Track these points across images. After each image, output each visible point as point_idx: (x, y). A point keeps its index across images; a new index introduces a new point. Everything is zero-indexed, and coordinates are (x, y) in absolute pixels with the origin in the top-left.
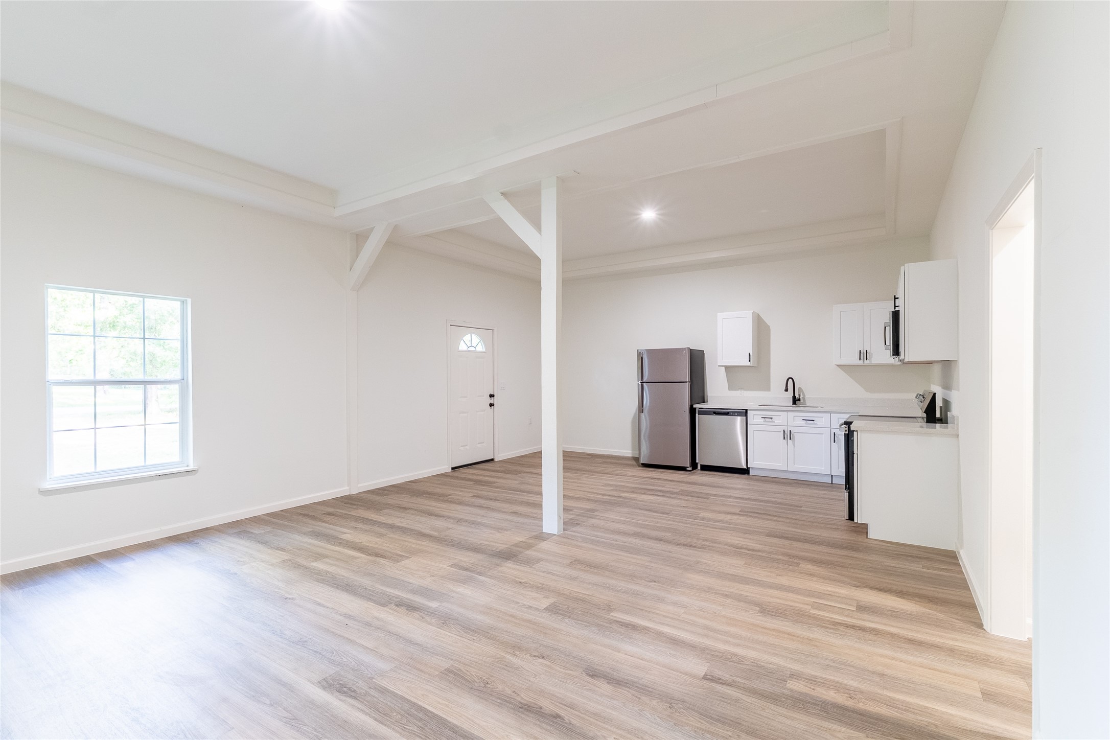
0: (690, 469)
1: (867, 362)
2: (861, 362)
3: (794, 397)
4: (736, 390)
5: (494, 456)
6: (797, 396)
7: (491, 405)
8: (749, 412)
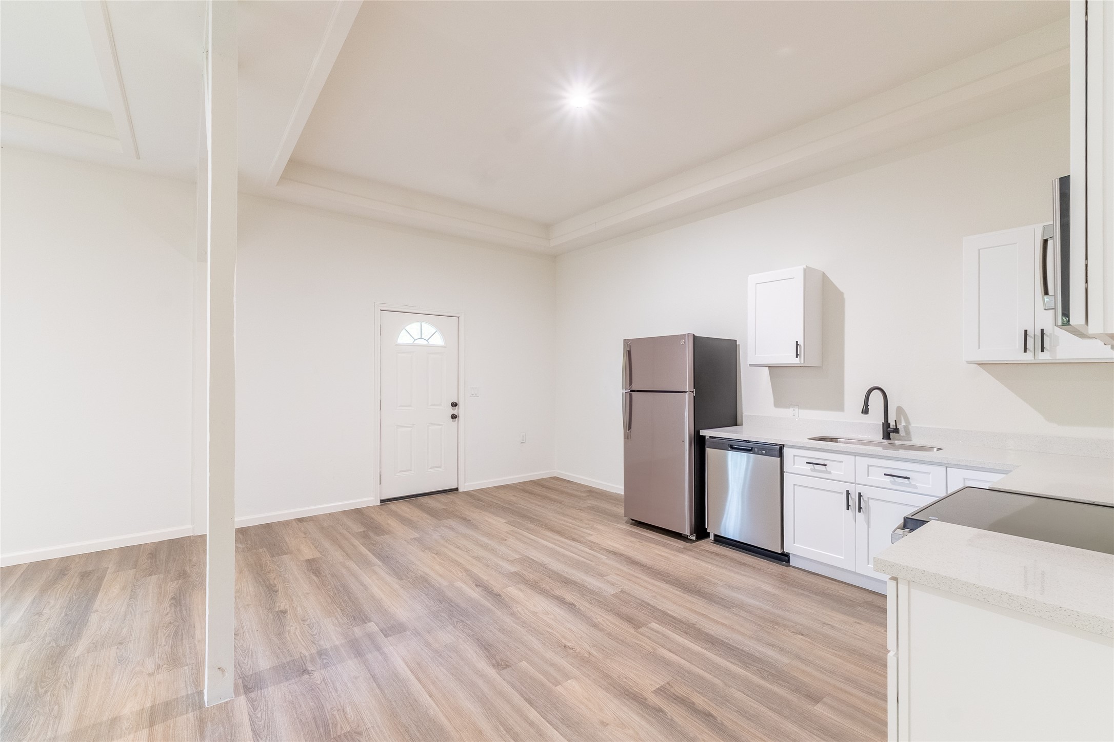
0: (694, 538)
1: (1043, 357)
2: (1028, 357)
3: (886, 424)
4: (788, 407)
5: (457, 485)
6: (892, 424)
7: (454, 417)
8: (786, 451)
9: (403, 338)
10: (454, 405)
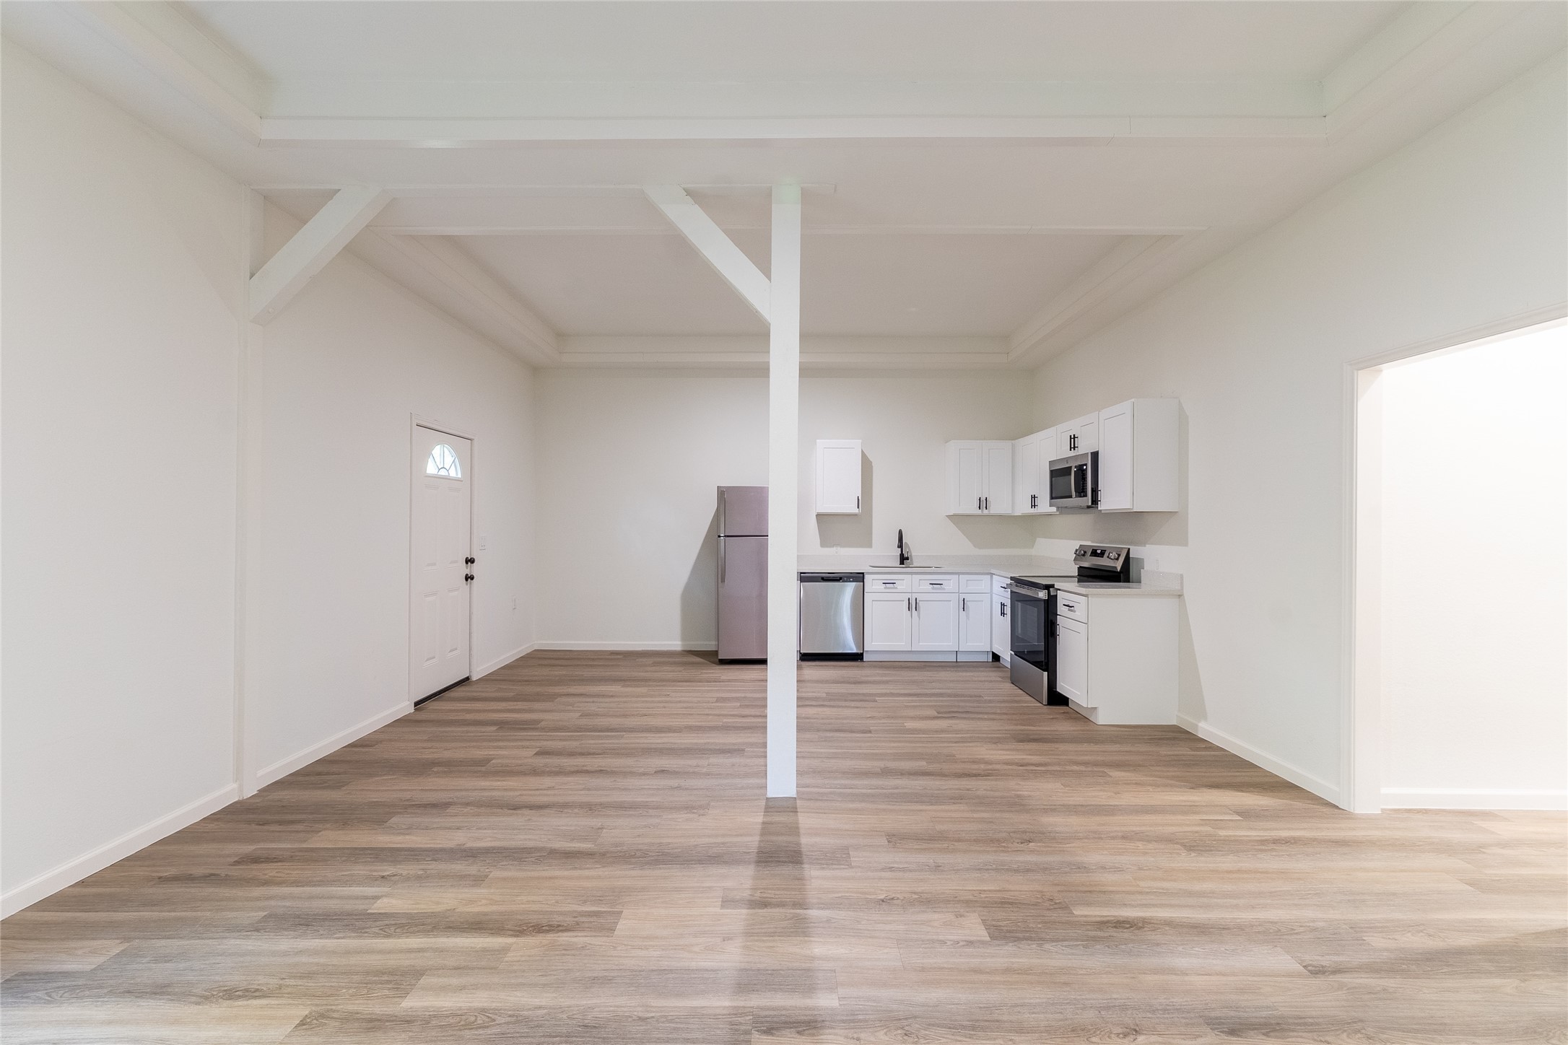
1: (986, 512)
2: (979, 512)
3: (902, 555)
4: (830, 547)
5: (470, 672)
6: (905, 553)
7: (469, 578)
8: (866, 576)
9: (431, 469)
10: (470, 561)
